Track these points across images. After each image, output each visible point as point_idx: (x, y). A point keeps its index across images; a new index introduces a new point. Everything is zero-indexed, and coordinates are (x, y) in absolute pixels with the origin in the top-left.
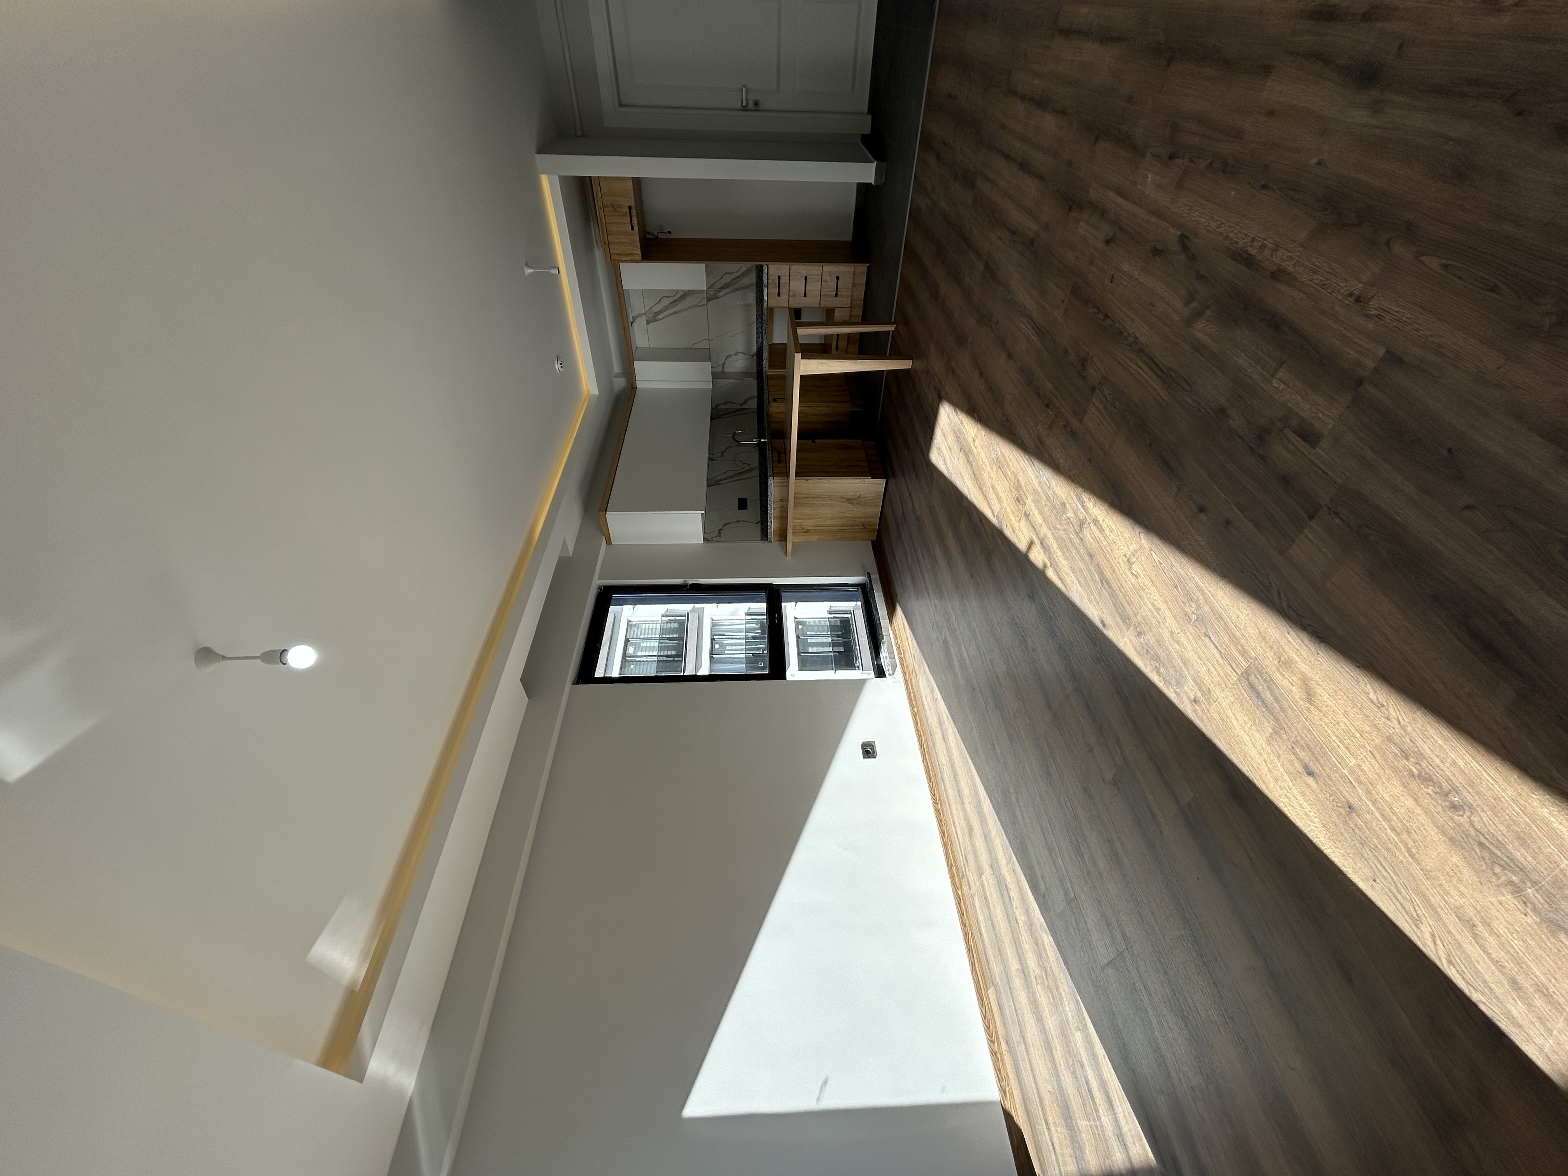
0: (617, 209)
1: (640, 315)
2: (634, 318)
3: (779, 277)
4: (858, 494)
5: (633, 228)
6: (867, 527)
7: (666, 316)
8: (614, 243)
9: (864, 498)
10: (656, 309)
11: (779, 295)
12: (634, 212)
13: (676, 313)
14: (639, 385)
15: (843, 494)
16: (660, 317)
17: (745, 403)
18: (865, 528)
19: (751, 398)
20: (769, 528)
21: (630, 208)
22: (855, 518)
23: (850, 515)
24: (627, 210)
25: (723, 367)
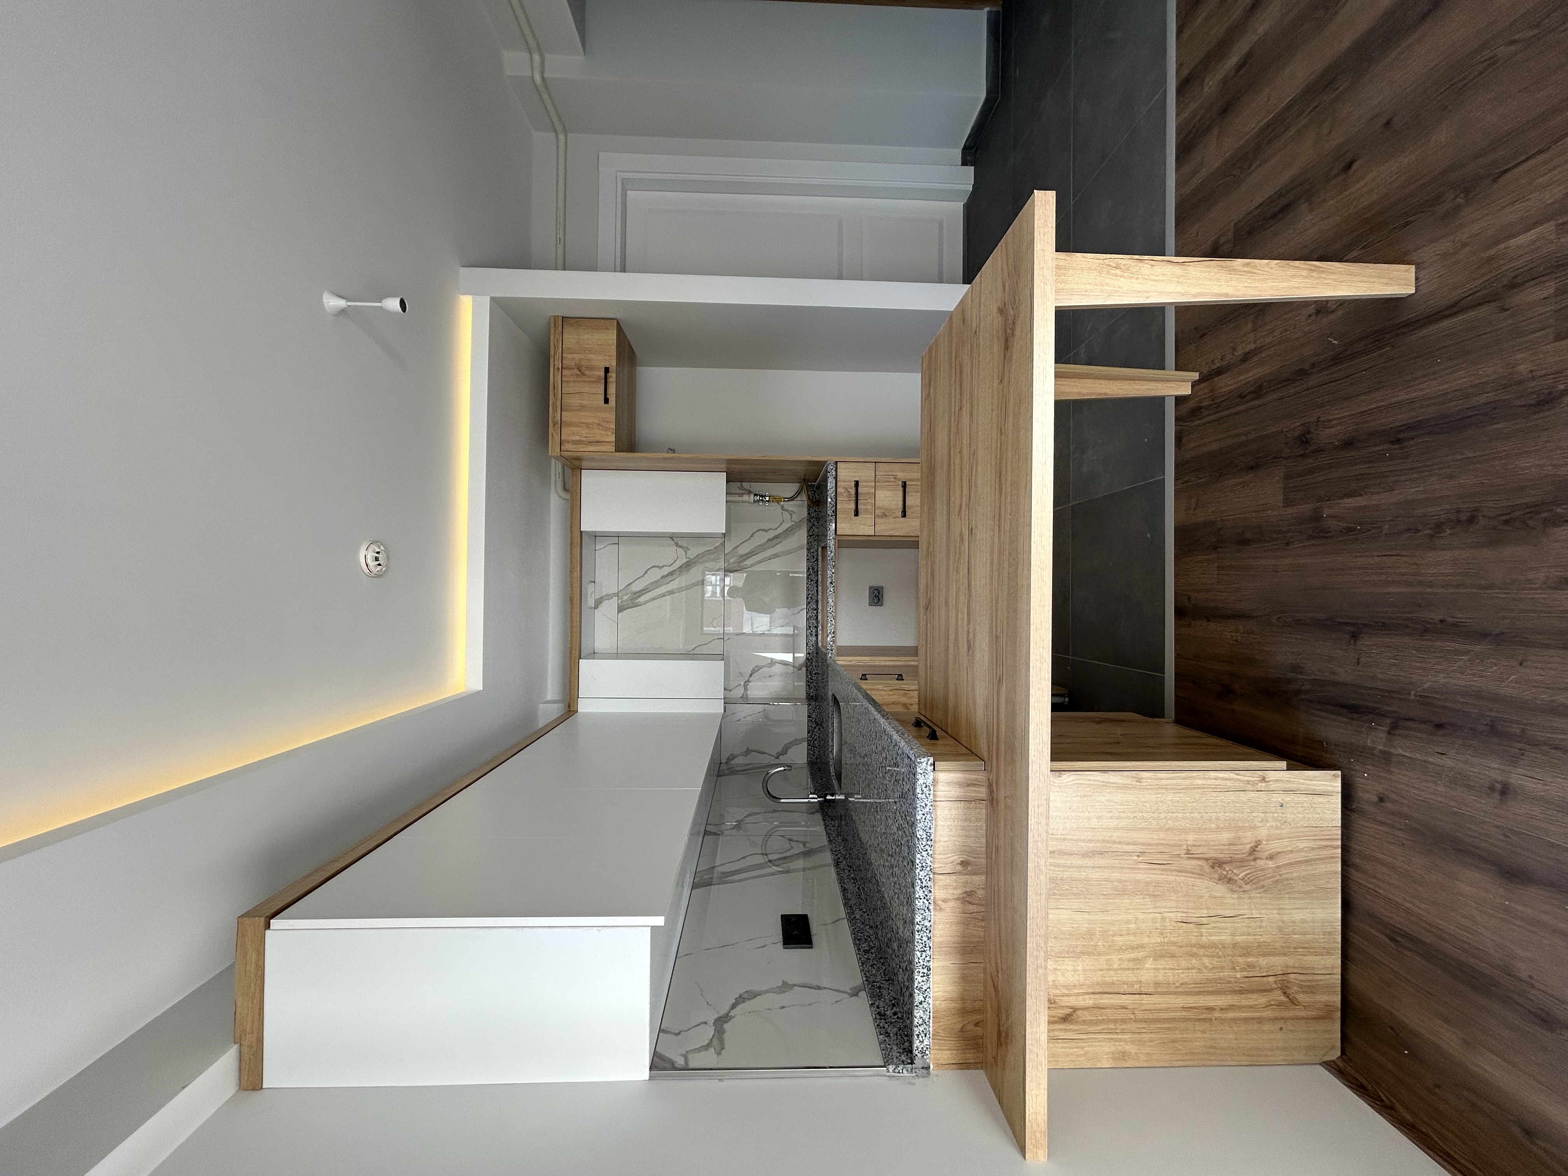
0: (587, 372)
1: (609, 597)
2: (598, 603)
3: (857, 484)
4: (1249, 838)
5: (606, 401)
6: (1301, 997)
7: (653, 599)
8: (571, 424)
9: (1271, 857)
10: (636, 588)
11: (856, 514)
12: (612, 377)
13: (671, 592)
14: (584, 707)
15: (1191, 838)
16: (642, 599)
17: (784, 752)
18: (1293, 1002)
19: (797, 742)
20: (918, 997)
21: (607, 370)
22: (1246, 950)
23: (1226, 938)
24: (602, 374)
25: (746, 689)
